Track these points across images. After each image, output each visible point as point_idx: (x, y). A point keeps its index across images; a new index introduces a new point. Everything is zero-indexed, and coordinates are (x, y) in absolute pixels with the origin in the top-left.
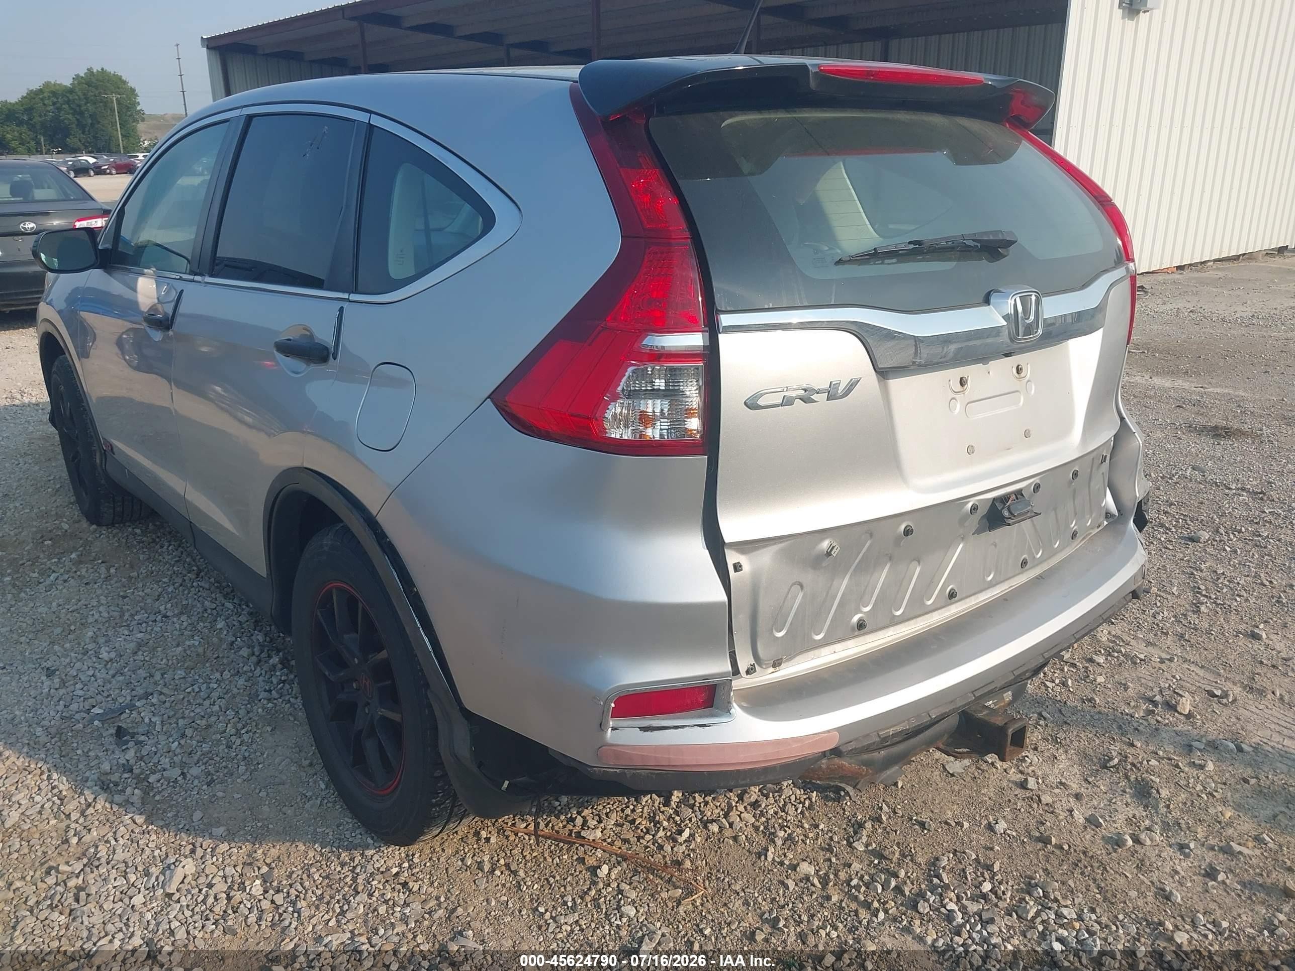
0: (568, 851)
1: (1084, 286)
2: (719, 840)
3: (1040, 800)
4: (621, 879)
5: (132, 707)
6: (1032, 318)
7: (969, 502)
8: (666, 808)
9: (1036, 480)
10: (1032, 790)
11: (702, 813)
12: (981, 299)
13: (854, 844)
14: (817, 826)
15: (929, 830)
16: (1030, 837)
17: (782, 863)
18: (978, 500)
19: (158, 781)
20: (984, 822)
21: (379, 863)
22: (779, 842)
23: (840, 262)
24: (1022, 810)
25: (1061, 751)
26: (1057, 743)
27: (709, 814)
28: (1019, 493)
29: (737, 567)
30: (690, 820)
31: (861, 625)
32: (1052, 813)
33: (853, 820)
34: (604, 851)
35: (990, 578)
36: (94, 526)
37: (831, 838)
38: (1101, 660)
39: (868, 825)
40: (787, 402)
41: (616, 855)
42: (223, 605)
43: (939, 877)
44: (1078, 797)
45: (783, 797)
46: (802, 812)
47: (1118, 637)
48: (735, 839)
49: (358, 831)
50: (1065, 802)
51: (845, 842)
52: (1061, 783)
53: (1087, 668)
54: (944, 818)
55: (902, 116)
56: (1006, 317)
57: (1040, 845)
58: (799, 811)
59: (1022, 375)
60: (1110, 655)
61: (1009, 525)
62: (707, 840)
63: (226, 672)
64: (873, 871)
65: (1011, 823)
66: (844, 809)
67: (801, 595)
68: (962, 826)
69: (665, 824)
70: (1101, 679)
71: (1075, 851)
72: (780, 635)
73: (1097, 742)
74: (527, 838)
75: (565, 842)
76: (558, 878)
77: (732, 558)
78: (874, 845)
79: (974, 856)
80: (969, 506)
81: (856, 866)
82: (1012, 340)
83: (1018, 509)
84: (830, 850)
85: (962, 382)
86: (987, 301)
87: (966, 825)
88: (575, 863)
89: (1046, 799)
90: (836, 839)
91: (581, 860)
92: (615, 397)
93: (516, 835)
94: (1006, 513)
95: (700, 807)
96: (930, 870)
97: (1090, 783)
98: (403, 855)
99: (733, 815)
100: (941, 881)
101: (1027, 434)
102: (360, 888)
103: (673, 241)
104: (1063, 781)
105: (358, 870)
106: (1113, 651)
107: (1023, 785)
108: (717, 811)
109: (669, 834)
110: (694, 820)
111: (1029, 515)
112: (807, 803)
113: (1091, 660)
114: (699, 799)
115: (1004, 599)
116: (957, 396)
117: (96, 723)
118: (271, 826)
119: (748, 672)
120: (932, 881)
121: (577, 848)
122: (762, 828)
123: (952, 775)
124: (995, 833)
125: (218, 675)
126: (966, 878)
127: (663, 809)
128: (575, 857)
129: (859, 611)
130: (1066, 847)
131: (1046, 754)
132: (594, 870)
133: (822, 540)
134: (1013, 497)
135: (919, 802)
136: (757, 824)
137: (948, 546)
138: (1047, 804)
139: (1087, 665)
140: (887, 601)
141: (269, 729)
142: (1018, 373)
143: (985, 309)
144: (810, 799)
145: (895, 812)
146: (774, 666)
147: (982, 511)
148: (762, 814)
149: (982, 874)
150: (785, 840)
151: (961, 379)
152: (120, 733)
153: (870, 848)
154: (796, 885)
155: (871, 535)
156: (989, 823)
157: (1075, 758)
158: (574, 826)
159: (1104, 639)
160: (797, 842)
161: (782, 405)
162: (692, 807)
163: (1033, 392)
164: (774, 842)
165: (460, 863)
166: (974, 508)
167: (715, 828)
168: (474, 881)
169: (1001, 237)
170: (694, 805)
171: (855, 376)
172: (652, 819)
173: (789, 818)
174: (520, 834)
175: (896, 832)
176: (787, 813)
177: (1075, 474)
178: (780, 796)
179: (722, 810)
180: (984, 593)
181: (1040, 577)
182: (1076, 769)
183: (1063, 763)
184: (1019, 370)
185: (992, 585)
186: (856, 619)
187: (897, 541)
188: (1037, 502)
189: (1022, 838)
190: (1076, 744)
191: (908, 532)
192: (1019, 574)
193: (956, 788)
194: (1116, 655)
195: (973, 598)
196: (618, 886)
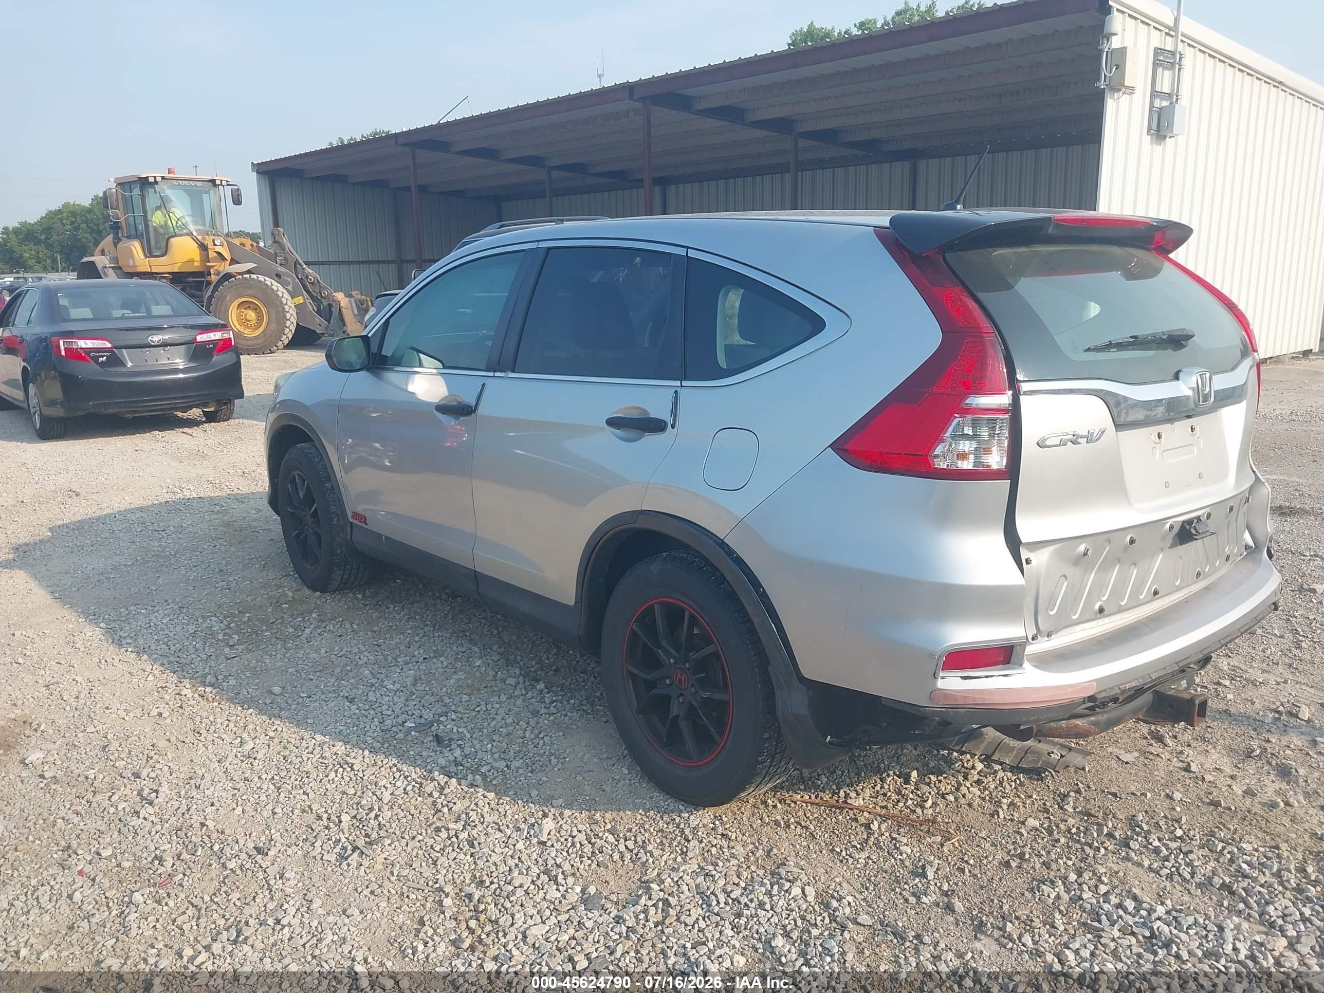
0: (841, 814)
1: (1233, 369)
2: (957, 806)
3: (1204, 779)
4: (889, 829)
5: (439, 722)
6: (1207, 389)
7: (1166, 523)
8: (907, 786)
9: (1208, 510)
10: (1194, 772)
11: (938, 788)
12: (1171, 376)
13: (1065, 807)
14: (1031, 797)
15: (1120, 798)
16: (1203, 803)
17: (1012, 820)
18: (1174, 522)
19: (489, 771)
20: (1163, 794)
21: (694, 821)
22: (1005, 807)
23: (1088, 350)
24: (1191, 785)
25: (1210, 746)
26: (1205, 741)
27: (943, 789)
28: (1198, 519)
29: (1028, 561)
30: (930, 793)
31: (1101, 610)
32: (1215, 787)
33: (1058, 792)
34: (870, 813)
35: (1177, 583)
36: (318, 593)
37: (1044, 804)
38: (1227, 683)
39: (1072, 794)
40: (1063, 444)
41: (880, 815)
42: (470, 649)
43: (1140, 827)
44: (1232, 777)
45: (998, 777)
46: (1015, 788)
47: (1237, 667)
48: (970, 805)
49: (669, 801)
50: (1222, 782)
51: (1057, 806)
52: (1217, 769)
53: (1216, 689)
54: (1130, 791)
55: (1095, 248)
56: (1193, 389)
57: (1212, 808)
58: (1013, 787)
59: (1195, 433)
60: (1233, 679)
61: (1197, 539)
62: (947, 806)
63: (503, 696)
64: (1085, 825)
65: (1186, 792)
66: (1048, 786)
67: (1066, 584)
68: (1146, 797)
69: (911, 796)
70: (1230, 696)
71: (1241, 810)
72: (1052, 613)
73: (1239, 740)
74: (804, 805)
75: (837, 808)
76: (840, 830)
77: (1024, 554)
78: (1080, 808)
79: (1162, 814)
80: (1168, 526)
81: (1071, 821)
82: (1196, 406)
83: (1201, 528)
84: (1047, 811)
85: (1159, 436)
86: (1176, 377)
87: (1149, 795)
88: (850, 821)
89: (1208, 778)
90: (1048, 804)
91: (856, 820)
92: (943, 441)
93: (795, 803)
94: (1194, 532)
95: (935, 785)
96: (1130, 823)
97: (1239, 768)
98: (712, 816)
99: (963, 790)
100: (1142, 829)
101: (1200, 476)
102: (690, 838)
103: (984, 335)
104: (1218, 767)
105: (682, 826)
106: (1236, 676)
107: (1187, 769)
108: (949, 787)
109: (915, 803)
110: (932, 793)
111: (1208, 533)
112: (1018, 782)
113: (1219, 684)
114: (933, 778)
115: (1186, 601)
116: (1157, 446)
117: (413, 733)
118: (597, 799)
119: (1033, 639)
120: (1134, 830)
121: (847, 812)
122: (987, 798)
123: (1127, 763)
124: (1174, 800)
125: (496, 698)
126: (1161, 828)
127: (905, 786)
128: (848, 818)
129: (1099, 599)
130: (1233, 808)
131: (1199, 749)
132: (868, 826)
133: (1081, 544)
134: (1196, 521)
135: (1106, 780)
136: (983, 796)
137: (1154, 555)
138: (1210, 782)
139: (1216, 687)
140: (1117, 593)
141: (561, 734)
142: (1192, 431)
143: (1176, 383)
144: (1019, 779)
145: (1089, 788)
146: (1048, 636)
147: (1176, 530)
148: (985, 789)
149: (1173, 826)
150: (1009, 806)
151: (1159, 434)
152: (438, 739)
153: (1077, 810)
154: (1028, 833)
155: (1110, 542)
156: (1167, 795)
157: (1222, 751)
158: (839, 797)
159: (1226, 668)
160: (1019, 806)
161: (1059, 445)
162: (929, 784)
163: (1202, 446)
164: (1001, 807)
165: (759, 821)
166: (1171, 527)
167: (951, 798)
168: (776, 833)
169: (1185, 333)
170: (930, 783)
171: (1103, 427)
172: (899, 792)
173: (1007, 791)
174: (798, 803)
175: (1095, 799)
176: (1004, 788)
177: (1231, 509)
178: (996, 777)
179: (953, 786)
180: (1173, 595)
181: (1207, 588)
182: (1226, 759)
183: (1214, 755)
184: (1192, 429)
185: (1179, 589)
186: (1097, 607)
187: (1125, 550)
188: (1211, 525)
189: (1196, 803)
190: (1221, 741)
191: (1132, 541)
192: (1194, 583)
193: (1133, 772)
194: (1238, 679)
195: (1167, 597)
196: (890, 835)
